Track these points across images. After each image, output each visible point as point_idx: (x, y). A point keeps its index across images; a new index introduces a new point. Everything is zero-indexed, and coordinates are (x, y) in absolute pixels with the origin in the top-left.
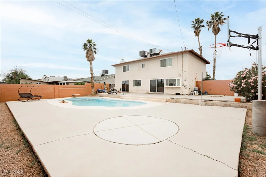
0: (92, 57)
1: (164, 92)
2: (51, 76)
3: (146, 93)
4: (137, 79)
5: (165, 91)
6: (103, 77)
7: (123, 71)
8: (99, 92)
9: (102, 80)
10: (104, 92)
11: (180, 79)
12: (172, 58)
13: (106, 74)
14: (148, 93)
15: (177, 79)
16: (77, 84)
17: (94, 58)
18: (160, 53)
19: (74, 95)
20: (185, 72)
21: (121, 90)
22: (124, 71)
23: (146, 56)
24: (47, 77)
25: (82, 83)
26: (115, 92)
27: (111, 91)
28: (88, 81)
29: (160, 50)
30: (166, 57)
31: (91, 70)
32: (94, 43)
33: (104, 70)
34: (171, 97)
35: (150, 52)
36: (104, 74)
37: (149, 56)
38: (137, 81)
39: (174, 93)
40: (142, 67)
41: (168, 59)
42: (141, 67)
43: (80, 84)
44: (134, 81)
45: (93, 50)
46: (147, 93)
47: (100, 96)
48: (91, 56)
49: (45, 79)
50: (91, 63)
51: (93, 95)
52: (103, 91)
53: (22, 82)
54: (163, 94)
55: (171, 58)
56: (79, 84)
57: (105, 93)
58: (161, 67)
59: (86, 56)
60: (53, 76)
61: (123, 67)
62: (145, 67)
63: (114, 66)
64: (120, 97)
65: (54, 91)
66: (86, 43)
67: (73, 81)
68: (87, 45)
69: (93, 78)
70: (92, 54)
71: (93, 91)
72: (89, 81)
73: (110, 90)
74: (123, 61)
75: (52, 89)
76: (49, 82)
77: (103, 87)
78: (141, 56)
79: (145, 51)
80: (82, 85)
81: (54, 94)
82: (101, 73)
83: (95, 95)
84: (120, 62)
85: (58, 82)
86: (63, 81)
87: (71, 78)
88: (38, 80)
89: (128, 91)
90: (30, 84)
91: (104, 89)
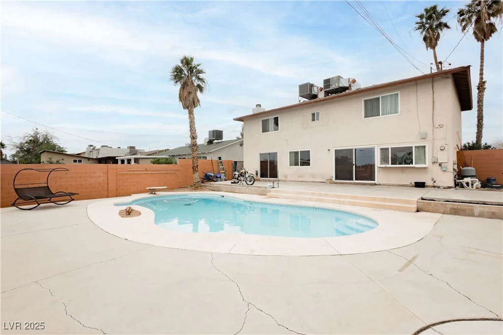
0: (193, 99)
1: (374, 180)
2: (103, 146)
3: (324, 181)
4: (299, 149)
5: (379, 177)
6: (211, 146)
7: (263, 132)
8: (208, 178)
9: (211, 152)
10: (219, 179)
11: (424, 147)
12: (399, 92)
13: (217, 140)
14: (331, 182)
15: (415, 147)
16: (157, 162)
17: (198, 101)
18: (352, 87)
19: (154, 189)
20: (441, 126)
21: (257, 174)
22: (265, 129)
23: (315, 96)
24: (96, 148)
25: (167, 159)
26: (250, 181)
27: (239, 178)
28: (180, 155)
29: (351, 81)
30: (380, 93)
31: (191, 130)
32: (198, 65)
33: (213, 131)
34: (424, 197)
35: (325, 86)
36: (214, 140)
37: (321, 95)
38: (298, 152)
39: (408, 183)
40: (313, 120)
41: (387, 96)
42: (311, 119)
43: (165, 160)
44: (290, 152)
45: (196, 83)
46: (329, 181)
47: (213, 190)
48: (192, 96)
49: (91, 152)
50: (191, 113)
51: (195, 187)
52: (217, 177)
53: (44, 158)
54: (371, 184)
55: (398, 94)
56: (160, 161)
57: (221, 181)
58: (366, 117)
59: (181, 98)
60: (107, 146)
61: (262, 120)
62: (320, 119)
63: (240, 119)
64: (268, 194)
65: (106, 179)
66: (181, 65)
67: (147, 155)
68: (181, 71)
69: (195, 148)
70: (193, 92)
71: (197, 177)
72: (183, 155)
73: (237, 176)
74: (259, 108)
75: (101, 175)
76: (99, 158)
77: (216, 168)
78: (301, 96)
79: (312, 83)
80: (168, 164)
81: (106, 186)
82: (208, 136)
83: (201, 186)
84: (253, 112)
85: (116, 158)
86: (128, 155)
87: (144, 150)
88: (78, 154)
89: (276, 176)
90: (58, 162)
91: (219, 173)
